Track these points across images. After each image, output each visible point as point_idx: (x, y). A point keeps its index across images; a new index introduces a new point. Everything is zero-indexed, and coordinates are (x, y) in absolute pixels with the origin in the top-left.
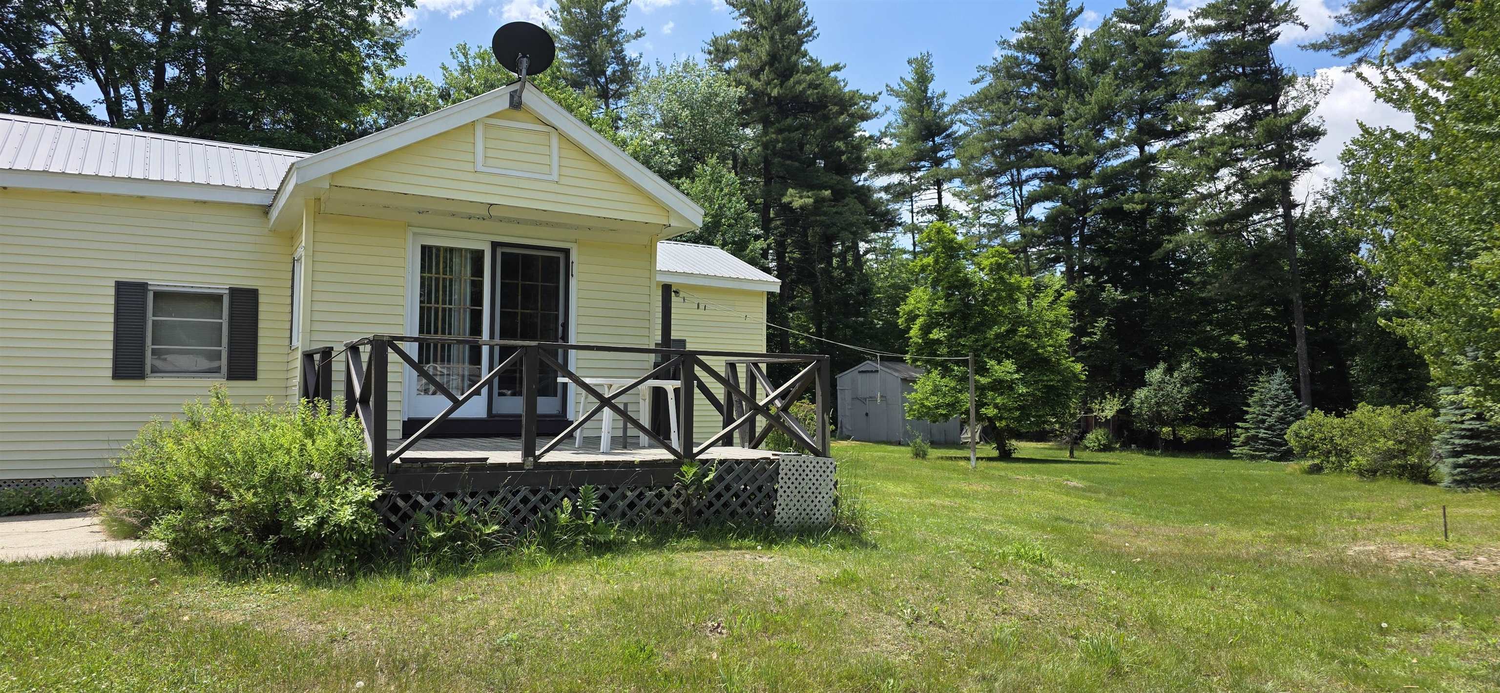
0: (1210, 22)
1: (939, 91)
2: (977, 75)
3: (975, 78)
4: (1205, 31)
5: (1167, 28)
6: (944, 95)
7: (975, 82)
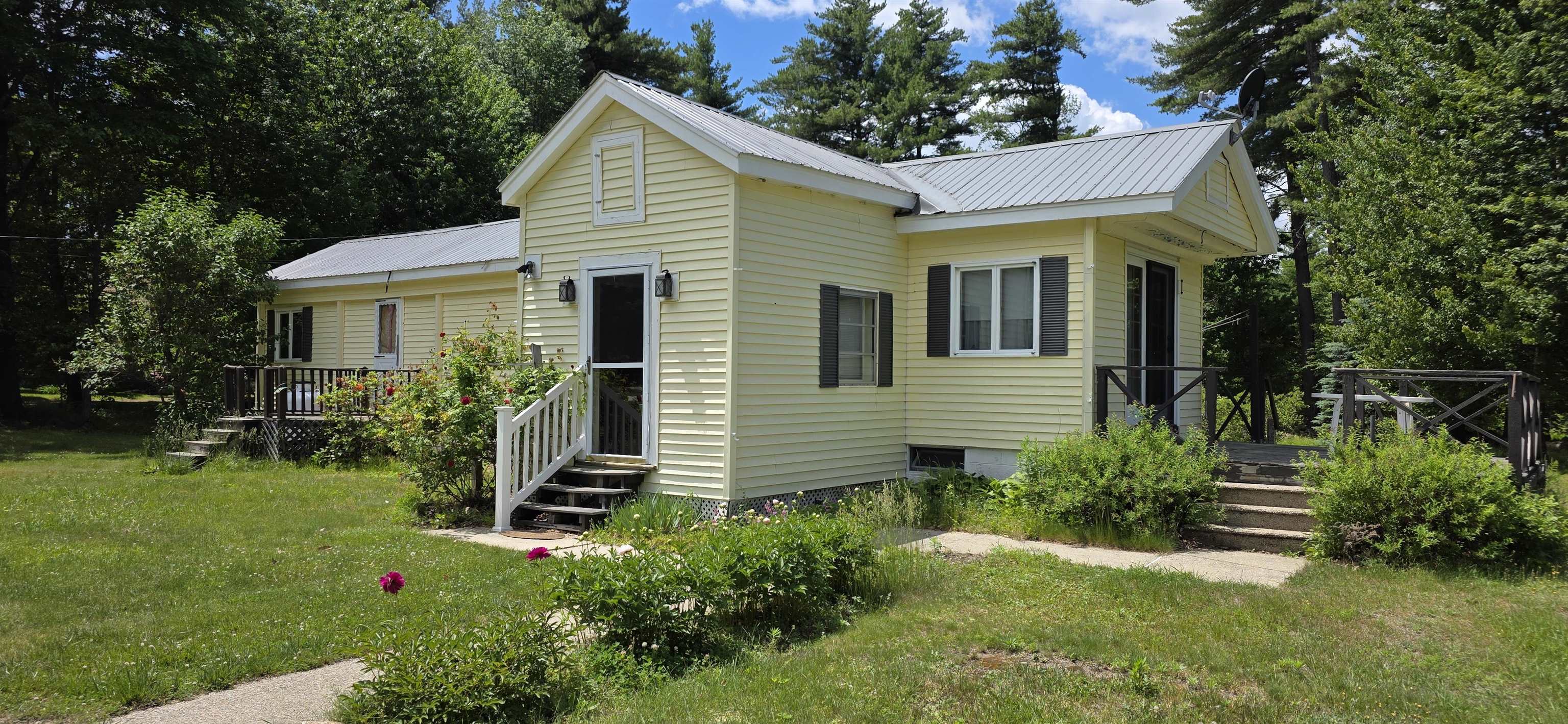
0: (1011, 39)
1: (723, 63)
2: (779, 54)
3: (778, 57)
4: (1006, 47)
5: (948, 35)
6: (728, 68)
7: (776, 61)
